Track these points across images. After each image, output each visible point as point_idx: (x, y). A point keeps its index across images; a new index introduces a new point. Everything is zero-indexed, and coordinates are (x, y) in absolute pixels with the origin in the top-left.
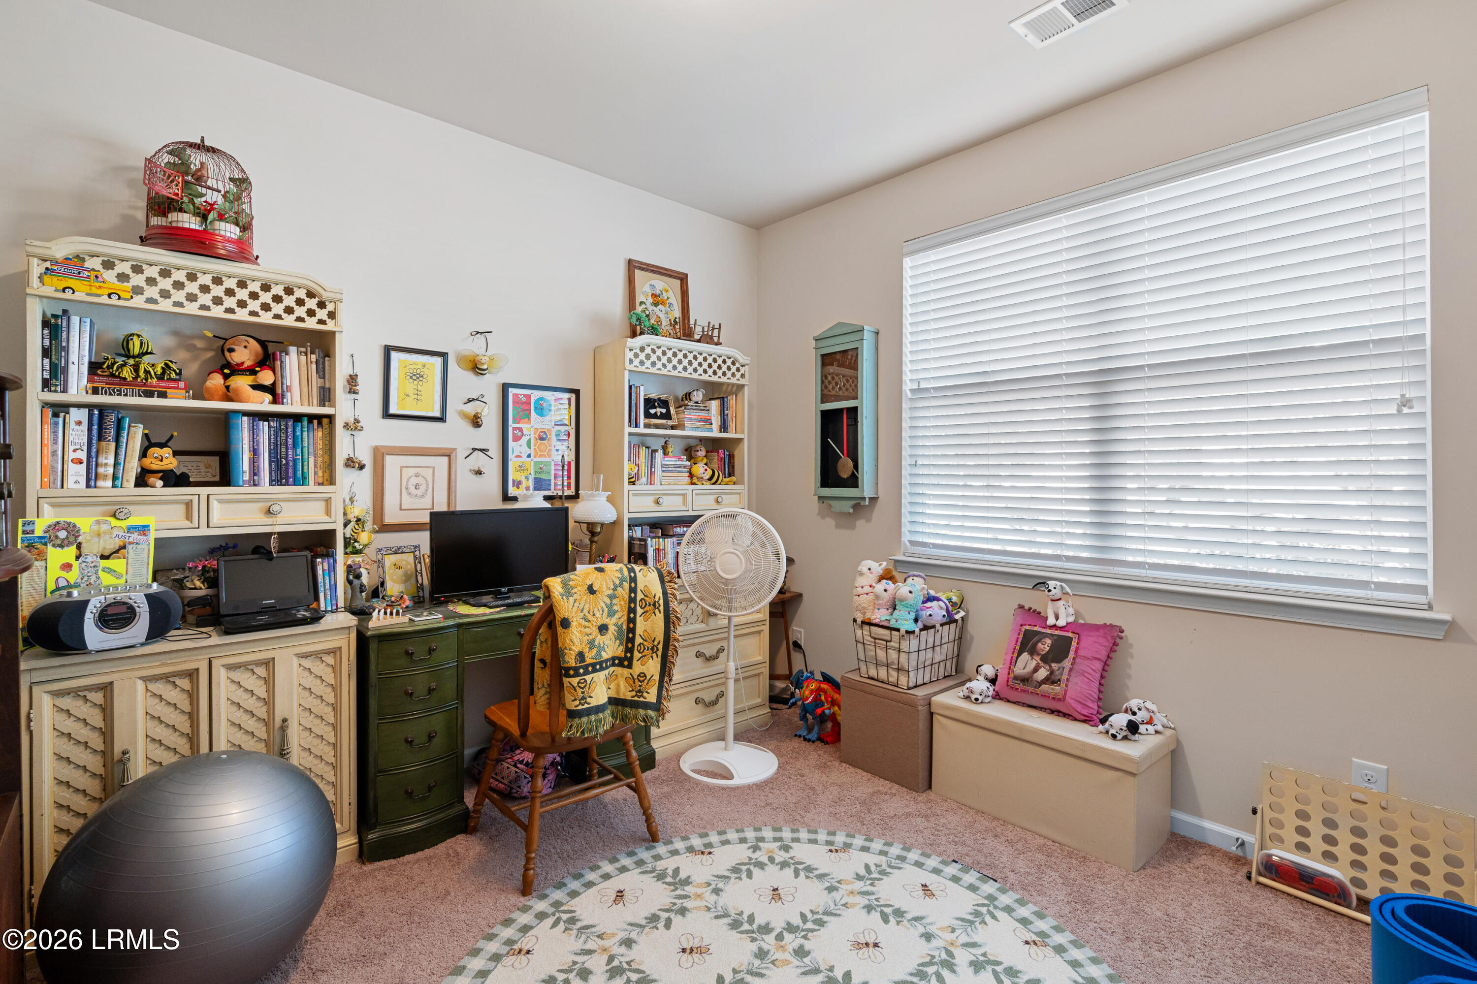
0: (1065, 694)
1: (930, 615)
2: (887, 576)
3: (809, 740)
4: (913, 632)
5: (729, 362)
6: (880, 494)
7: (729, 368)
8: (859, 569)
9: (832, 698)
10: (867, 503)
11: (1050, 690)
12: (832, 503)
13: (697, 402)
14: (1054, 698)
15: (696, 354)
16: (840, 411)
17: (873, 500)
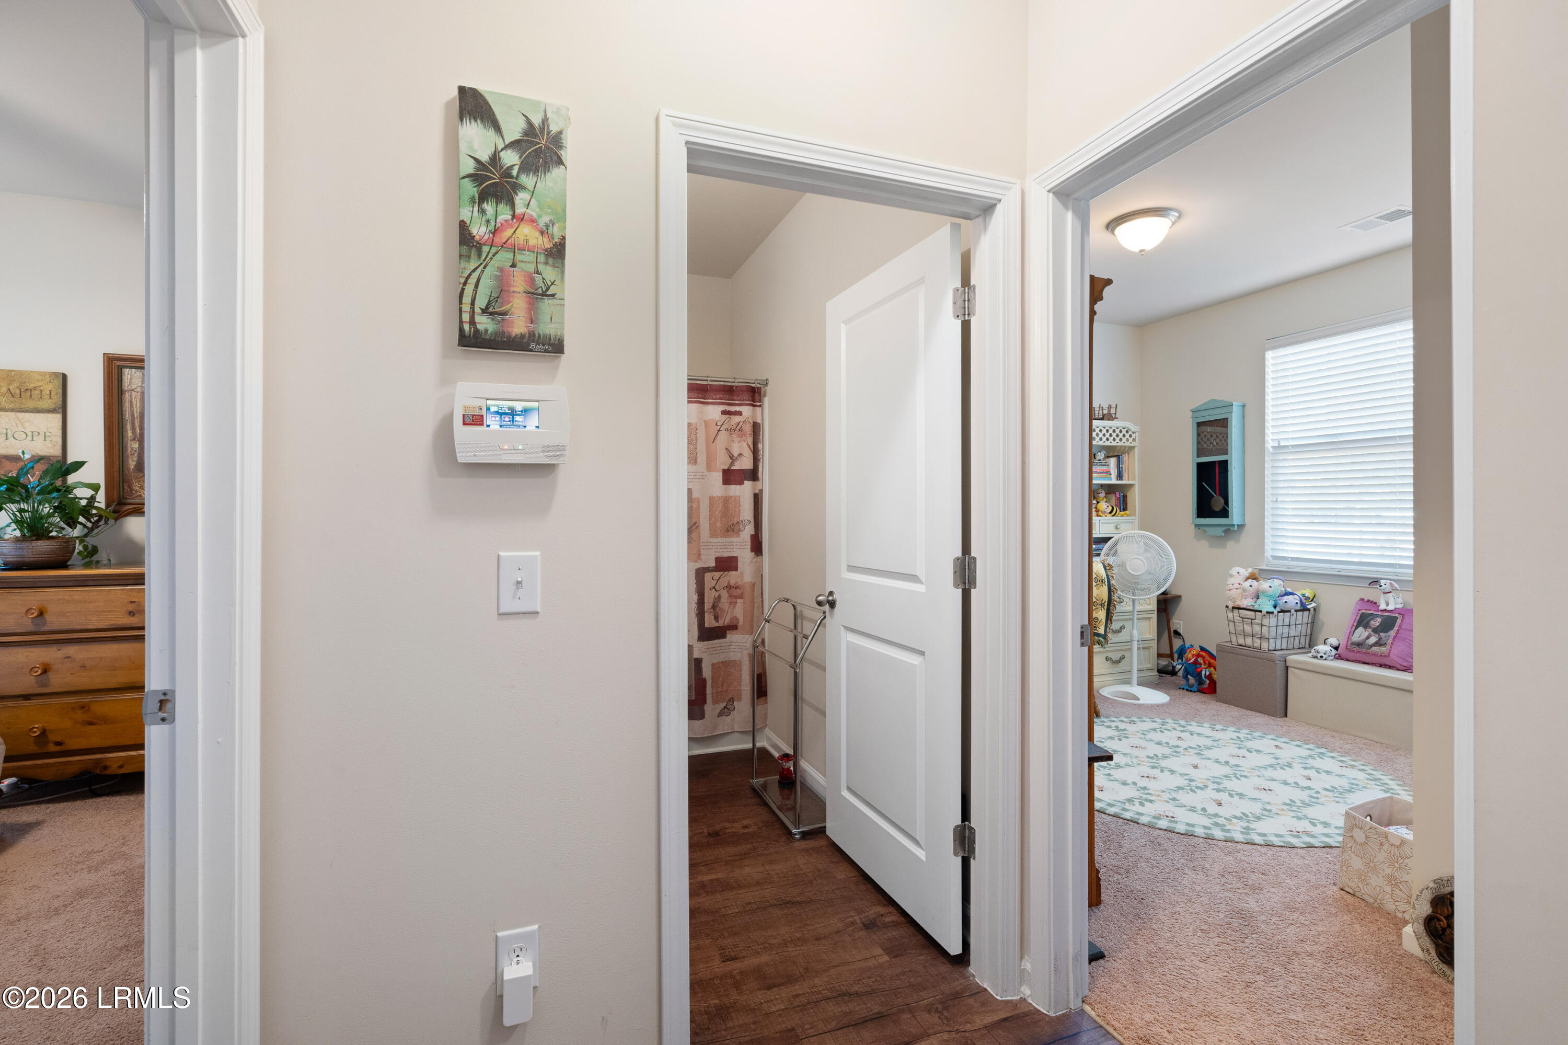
0: (1390, 652)
1: (1286, 602)
2: (1253, 577)
3: (1191, 691)
4: (1272, 613)
5: (1124, 431)
6: (1247, 522)
7: (1124, 436)
8: (1230, 572)
9: (1209, 662)
10: (1236, 529)
11: (1378, 650)
12: (1206, 529)
13: (1100, 460)
14: (1381, 656)
15: (1101, 428)
16: (1213, 463)
17: (1241, 526)
